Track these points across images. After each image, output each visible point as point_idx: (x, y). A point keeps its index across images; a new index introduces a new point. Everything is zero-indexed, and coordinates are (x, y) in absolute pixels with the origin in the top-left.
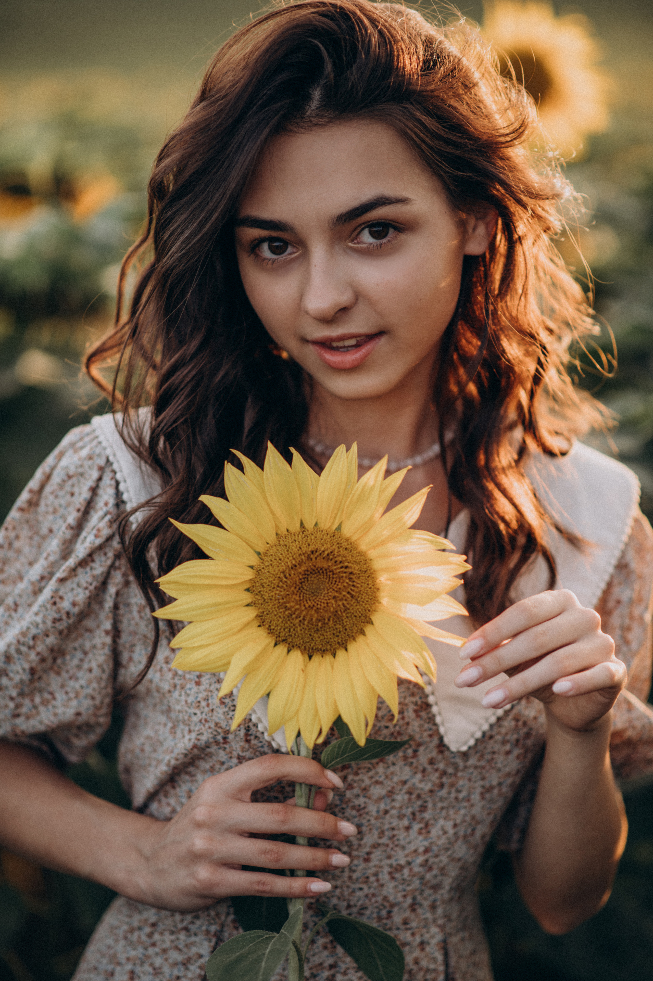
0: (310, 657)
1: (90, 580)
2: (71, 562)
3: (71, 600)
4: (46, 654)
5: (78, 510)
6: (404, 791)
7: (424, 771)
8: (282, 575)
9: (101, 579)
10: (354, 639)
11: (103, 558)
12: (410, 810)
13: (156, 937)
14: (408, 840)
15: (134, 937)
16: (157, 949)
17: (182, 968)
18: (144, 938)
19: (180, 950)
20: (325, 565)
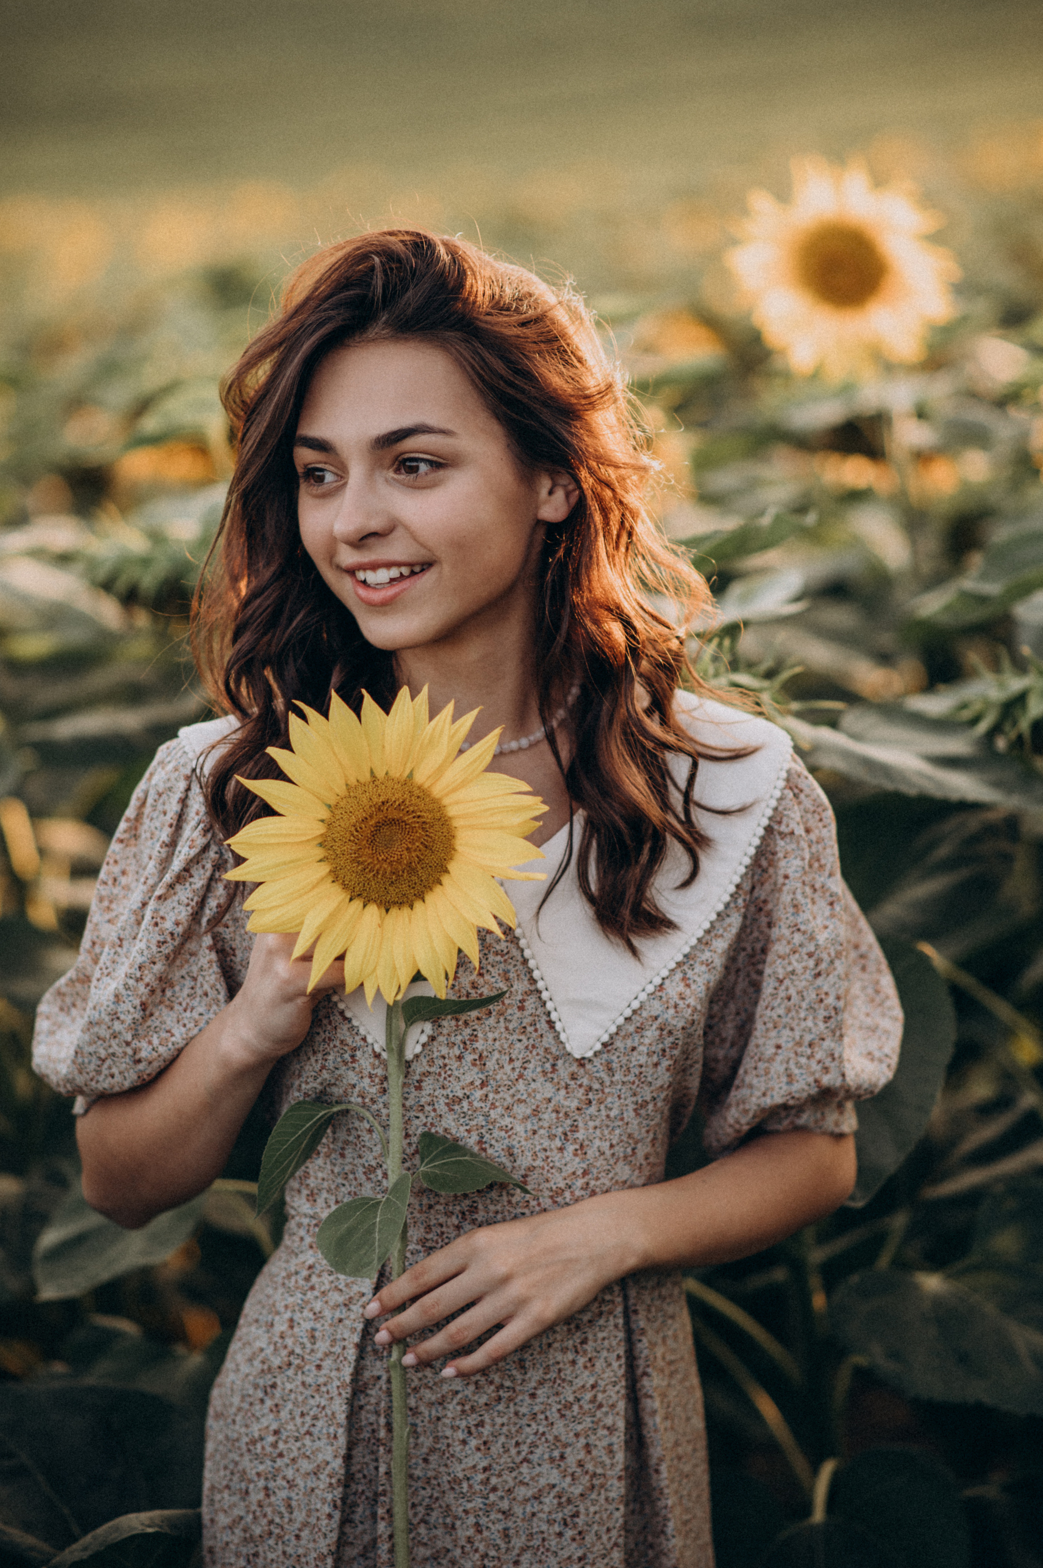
0: (387, 911)
1: (190, 896)
2: (168, 878)
3: (173, 919)
4: (155, 984)
5: (171, 826)
6: (550, 1110)
7: (567, 1087)
8: (353, 829)
9: (201, 893)
10: (431, 889)
11: (202, 871)
12: (560, 1130)
13: (314, 1279)
14: (563, 1162)
15: (292, 1283)
16: (316, 1293)
17: (344, 1310)
18: (301, 1282)
19: (341, 1290)
20: (396, 815)
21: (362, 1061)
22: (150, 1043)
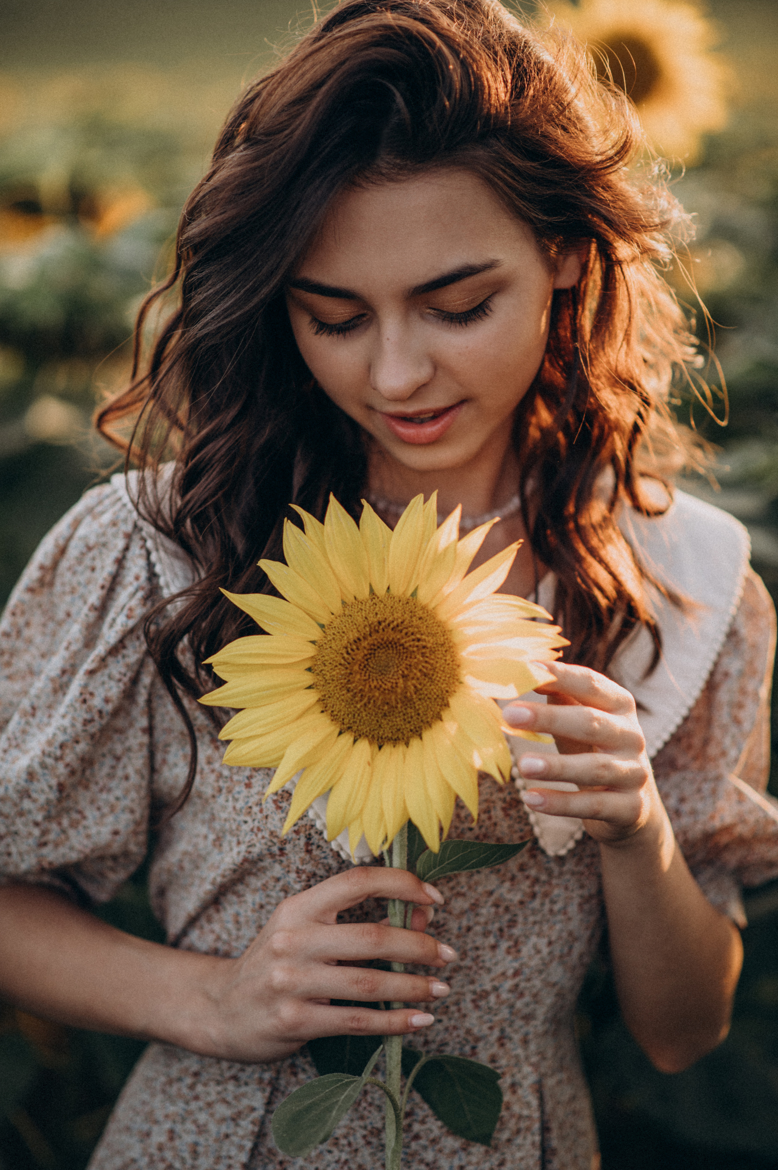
0: (380, 748)
1: (123, 670)
3: (103, 695)
4: (76, 764)
5: (102, 587)
6: (490, 903)
7: (513, 878)
8: (344, 651)
10: (430, 725)
12: (497, 925)
13: (200, 1088)
14: (494, 961)
15: (174, 1090)
16: (201, 1103)
17: (231, 1124)
18: (185, 1090)
19: (228, 1103)
20: (394, 637)
21: (291, 856)
22: (60, 824)
